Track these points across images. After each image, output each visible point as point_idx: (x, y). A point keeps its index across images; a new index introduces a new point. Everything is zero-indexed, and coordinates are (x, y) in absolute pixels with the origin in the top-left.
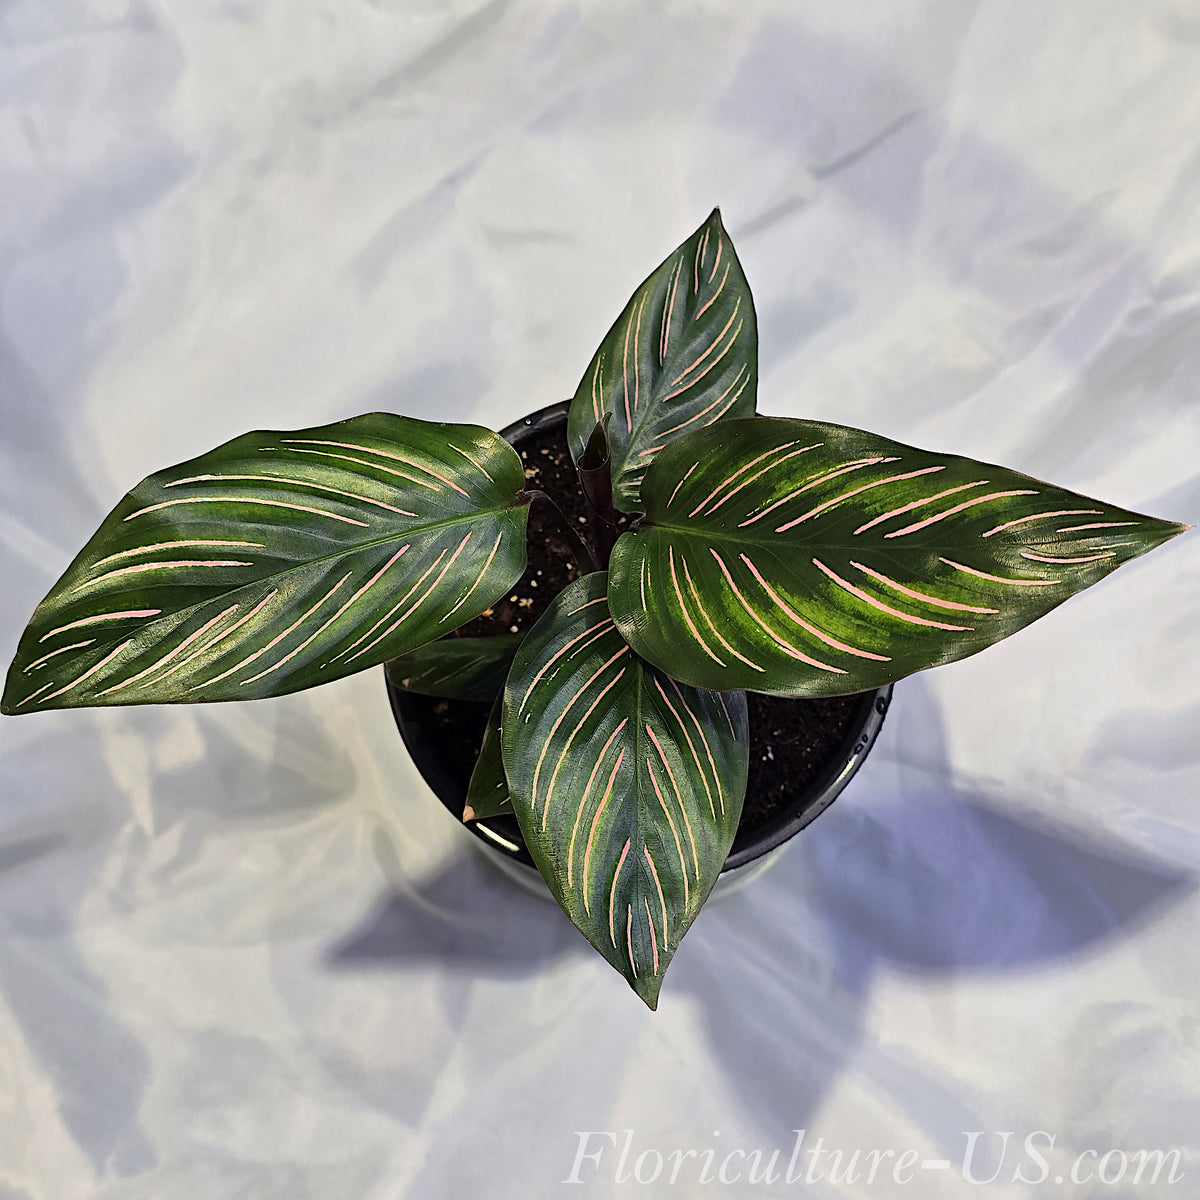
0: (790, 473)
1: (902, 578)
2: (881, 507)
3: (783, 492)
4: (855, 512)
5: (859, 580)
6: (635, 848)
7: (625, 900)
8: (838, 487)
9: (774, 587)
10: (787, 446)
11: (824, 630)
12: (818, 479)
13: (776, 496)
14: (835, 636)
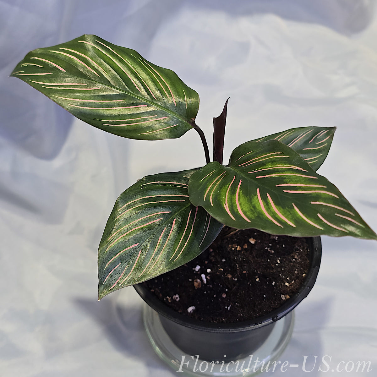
0: (273, 162)
1: (277, 203)
2: (289, 181)
3: (267, 167)
4: (281, 180)
5: (264, 199)
6: (138, 248)
7: (122, 260)
8: (283, 171)
9: (240, 190)
10: (279, 153)
11: (241, 206)
12: (280, 166)
13: (265, 167)
14: (242, 209)
